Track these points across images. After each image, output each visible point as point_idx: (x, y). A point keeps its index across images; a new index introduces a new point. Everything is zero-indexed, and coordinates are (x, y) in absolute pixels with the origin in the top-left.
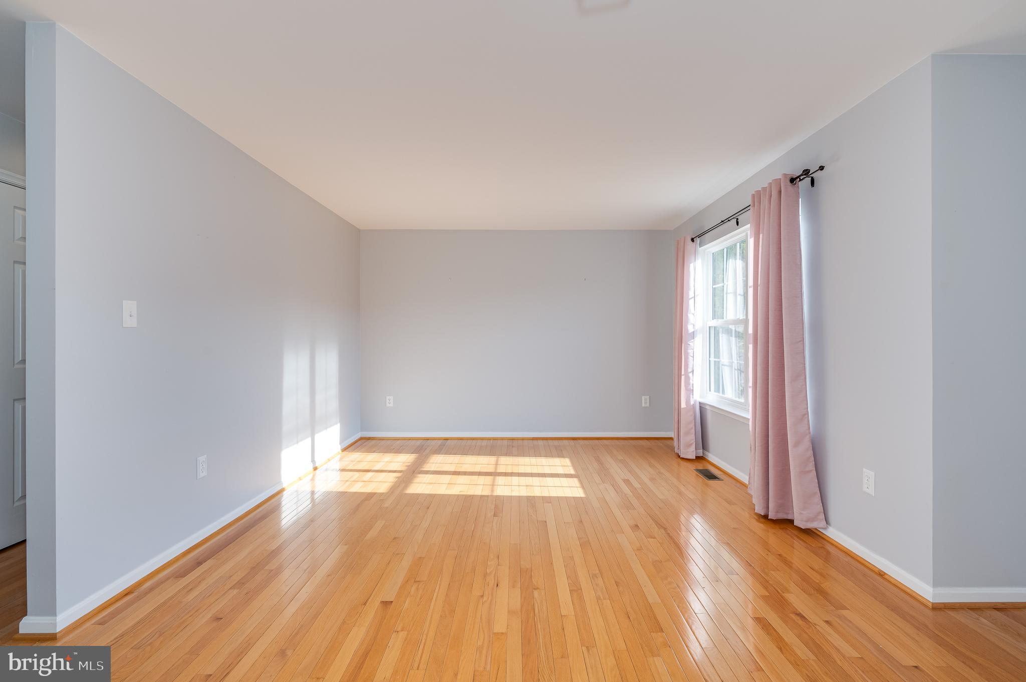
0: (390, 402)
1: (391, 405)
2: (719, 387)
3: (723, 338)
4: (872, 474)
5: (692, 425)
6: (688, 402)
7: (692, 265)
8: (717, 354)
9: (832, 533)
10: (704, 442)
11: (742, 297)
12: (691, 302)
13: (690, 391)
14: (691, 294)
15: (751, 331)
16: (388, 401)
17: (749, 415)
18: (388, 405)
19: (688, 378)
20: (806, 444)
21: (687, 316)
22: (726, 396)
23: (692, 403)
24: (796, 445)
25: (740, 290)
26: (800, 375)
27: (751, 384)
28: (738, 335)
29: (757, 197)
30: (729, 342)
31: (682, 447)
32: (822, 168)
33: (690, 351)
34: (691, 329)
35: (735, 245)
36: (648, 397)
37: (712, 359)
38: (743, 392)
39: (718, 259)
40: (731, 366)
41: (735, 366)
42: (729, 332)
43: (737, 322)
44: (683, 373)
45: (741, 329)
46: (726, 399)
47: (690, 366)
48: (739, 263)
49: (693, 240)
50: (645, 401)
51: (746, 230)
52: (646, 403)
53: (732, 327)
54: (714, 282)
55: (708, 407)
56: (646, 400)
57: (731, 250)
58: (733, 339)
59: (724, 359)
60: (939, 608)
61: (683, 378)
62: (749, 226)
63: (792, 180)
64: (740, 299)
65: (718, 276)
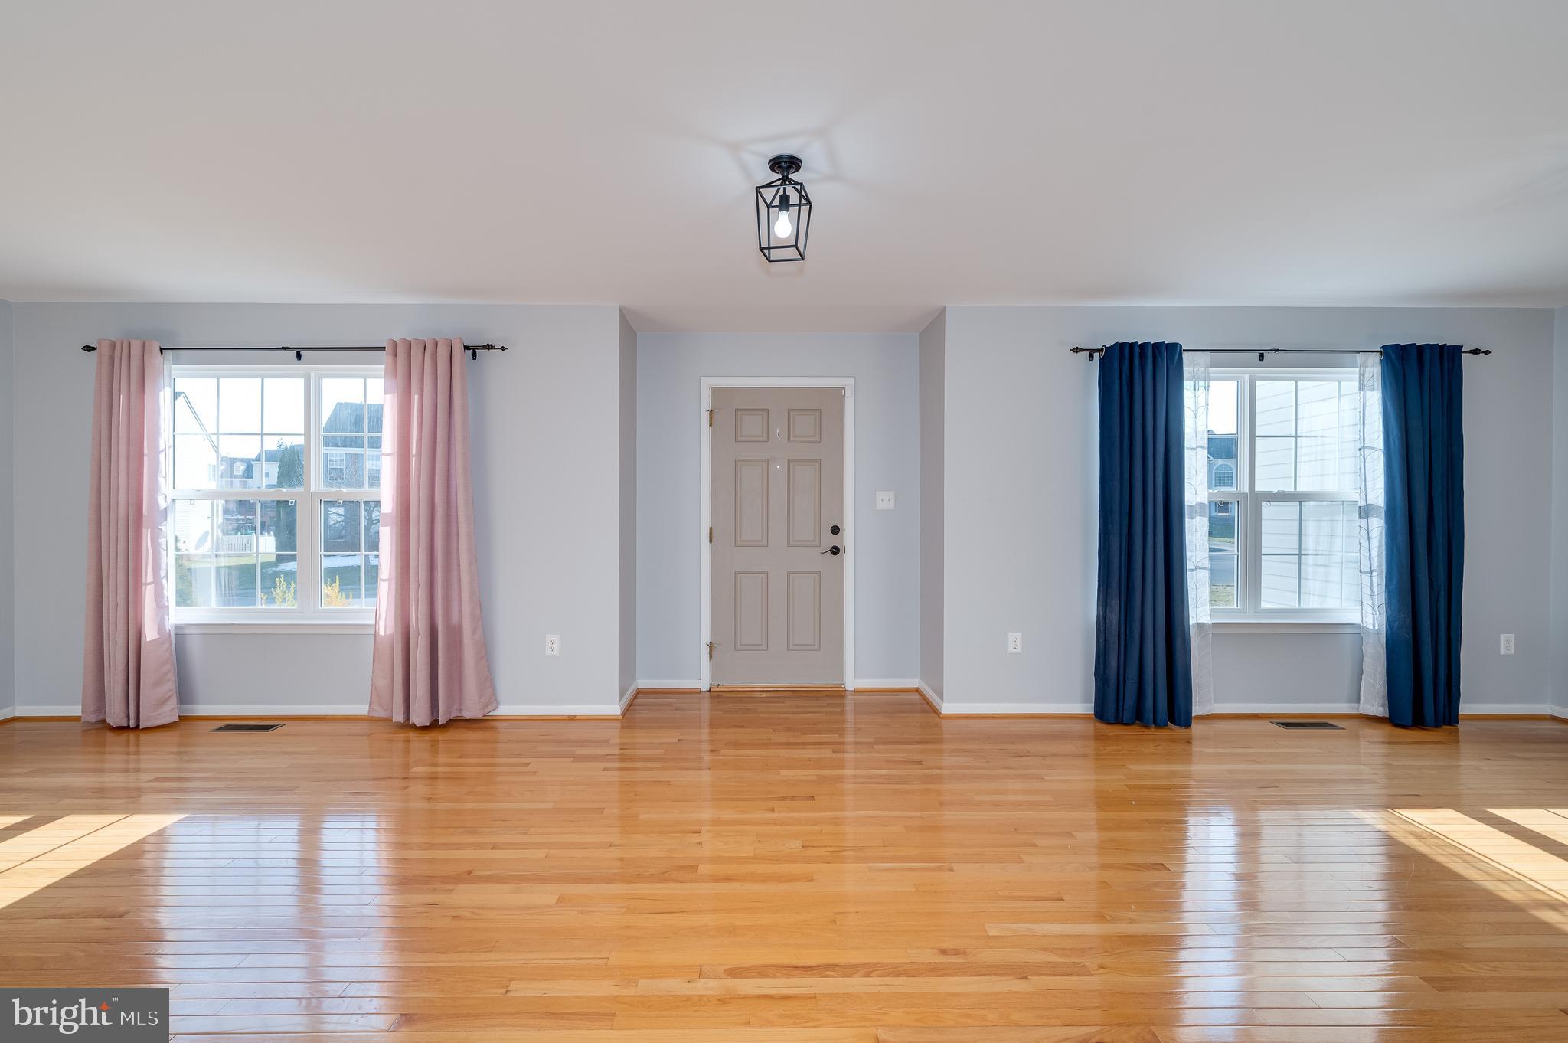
6: (162, 628)
23: (168, 628)
29: (404, 347)
32: (503, 349)
47: (163, 566)
49: (161, 350)
63: (465, 348)
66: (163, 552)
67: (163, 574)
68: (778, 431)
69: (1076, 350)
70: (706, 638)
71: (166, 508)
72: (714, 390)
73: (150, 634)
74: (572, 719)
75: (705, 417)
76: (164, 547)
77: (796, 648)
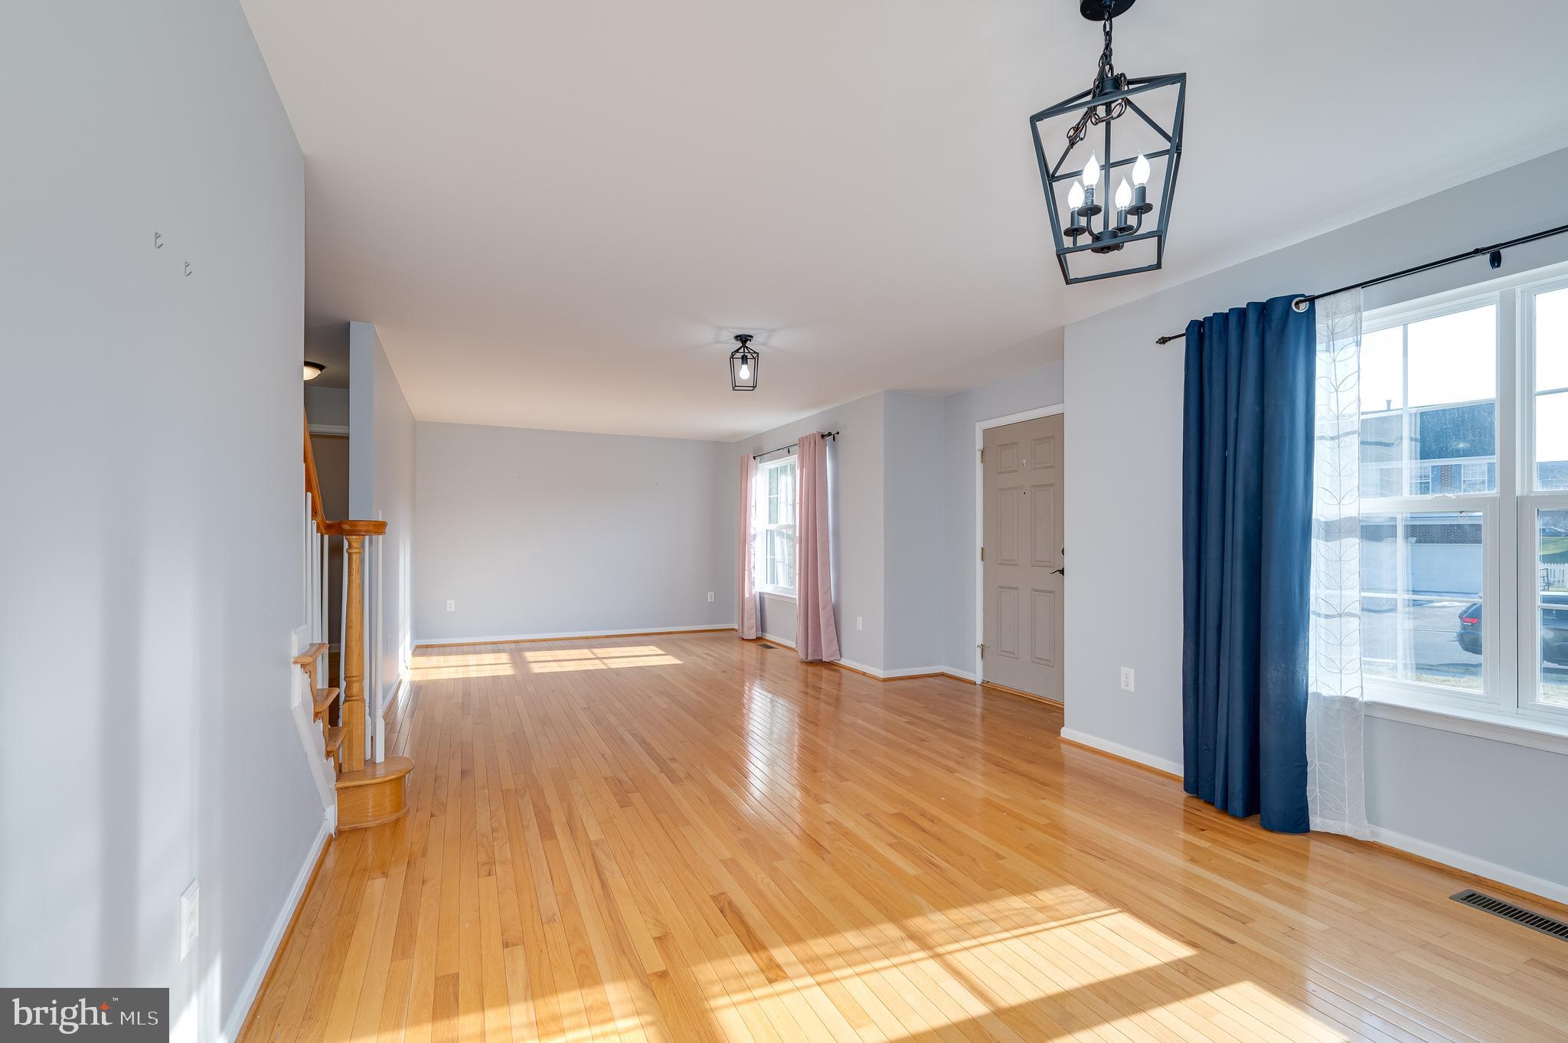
0: (451, 606)
1: (453, 609)
2: (774, 580)
3: (777, 540)
4: (861, 618)
5: (754, 611)
6: (750, 592)
7: (754, 479)
8: (773, 553)
9: (844, 662)
10: (763, 626)
11: (791, 506)
12: (753, 509)
13: (752, 583)
14: (753, 503)
15: (798, 535)
16: (448, 605)
17: (797, 597)
18: (448, 609)
19: (750, 572)
20: (830, 608)
21: (750, 521)
22: (779, 585)
23: (753, 593)
24: (824, 608)
25: (790, 501)
26: (826, 563)
27: (797, 572)
28: (789, 537)
29: (802, 440)
30: (782, 543)
31: (745, 631)
32: (838, 433)
33: (752, 550)
34: (753, 533)
35: (787, 466)
36: (713, 593)
37: (769, 557)
38: (792, 583)
39: (774, 475)
40: (783, 562)
41: (786, 562)
42: (781, 534)
43: (787, 527)
44: (746, 568)
45: (790, 532)
46: (780, 588)
47: (752, 563)
48: (790, 479)
49: (754, 458)
50: (710, 597)
51: (794, 459)
52: (711, 599)
53: (784, 531)
54: (770, 494)
55: (766, 596)
56: (711, 595)
57: (784, 469)
58: (785, 541)
59: (778, 557)
60: (885, 680)
61: (747, 573)
62: (796, 456)
63: (823, 436)
64: (790, 508)
65: (773, 489)
66: (753, 556)
67: (752, 566)
68: (1024, 461)
69: (1163, 341)
70: (979, 640)
71: (755, 535)
72: (986, 432)
73: (747, 595)
74: (864, 674)
75: (978, 455)
76: (753, 553)
77: (1036, 661)
